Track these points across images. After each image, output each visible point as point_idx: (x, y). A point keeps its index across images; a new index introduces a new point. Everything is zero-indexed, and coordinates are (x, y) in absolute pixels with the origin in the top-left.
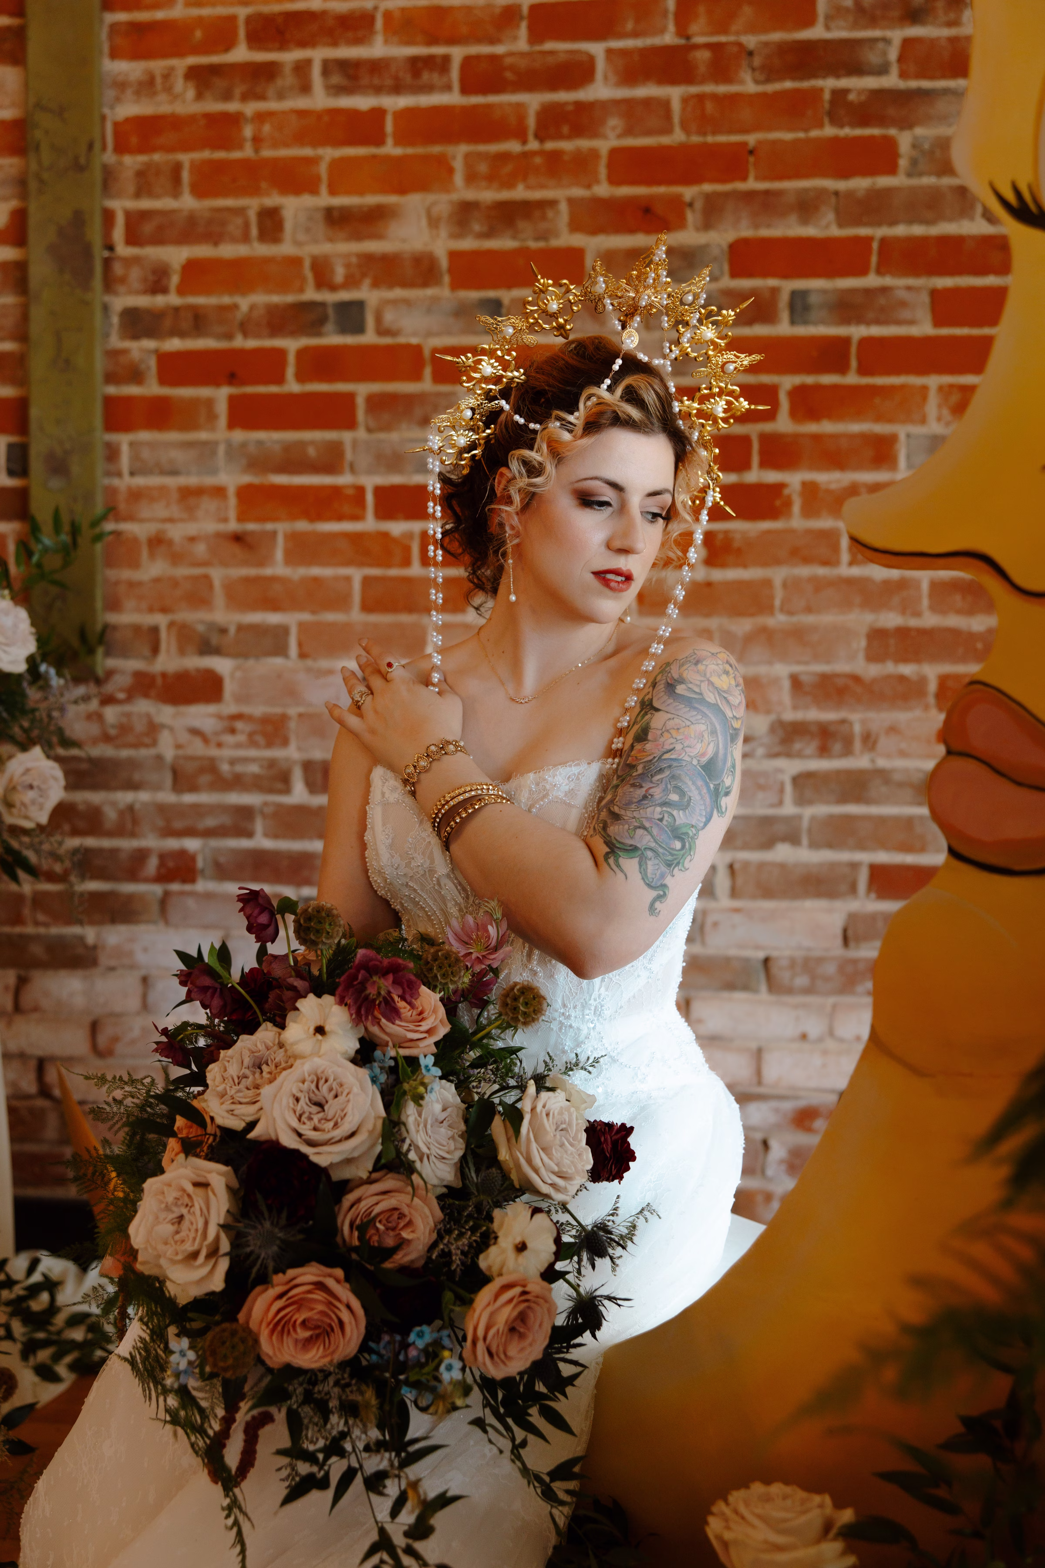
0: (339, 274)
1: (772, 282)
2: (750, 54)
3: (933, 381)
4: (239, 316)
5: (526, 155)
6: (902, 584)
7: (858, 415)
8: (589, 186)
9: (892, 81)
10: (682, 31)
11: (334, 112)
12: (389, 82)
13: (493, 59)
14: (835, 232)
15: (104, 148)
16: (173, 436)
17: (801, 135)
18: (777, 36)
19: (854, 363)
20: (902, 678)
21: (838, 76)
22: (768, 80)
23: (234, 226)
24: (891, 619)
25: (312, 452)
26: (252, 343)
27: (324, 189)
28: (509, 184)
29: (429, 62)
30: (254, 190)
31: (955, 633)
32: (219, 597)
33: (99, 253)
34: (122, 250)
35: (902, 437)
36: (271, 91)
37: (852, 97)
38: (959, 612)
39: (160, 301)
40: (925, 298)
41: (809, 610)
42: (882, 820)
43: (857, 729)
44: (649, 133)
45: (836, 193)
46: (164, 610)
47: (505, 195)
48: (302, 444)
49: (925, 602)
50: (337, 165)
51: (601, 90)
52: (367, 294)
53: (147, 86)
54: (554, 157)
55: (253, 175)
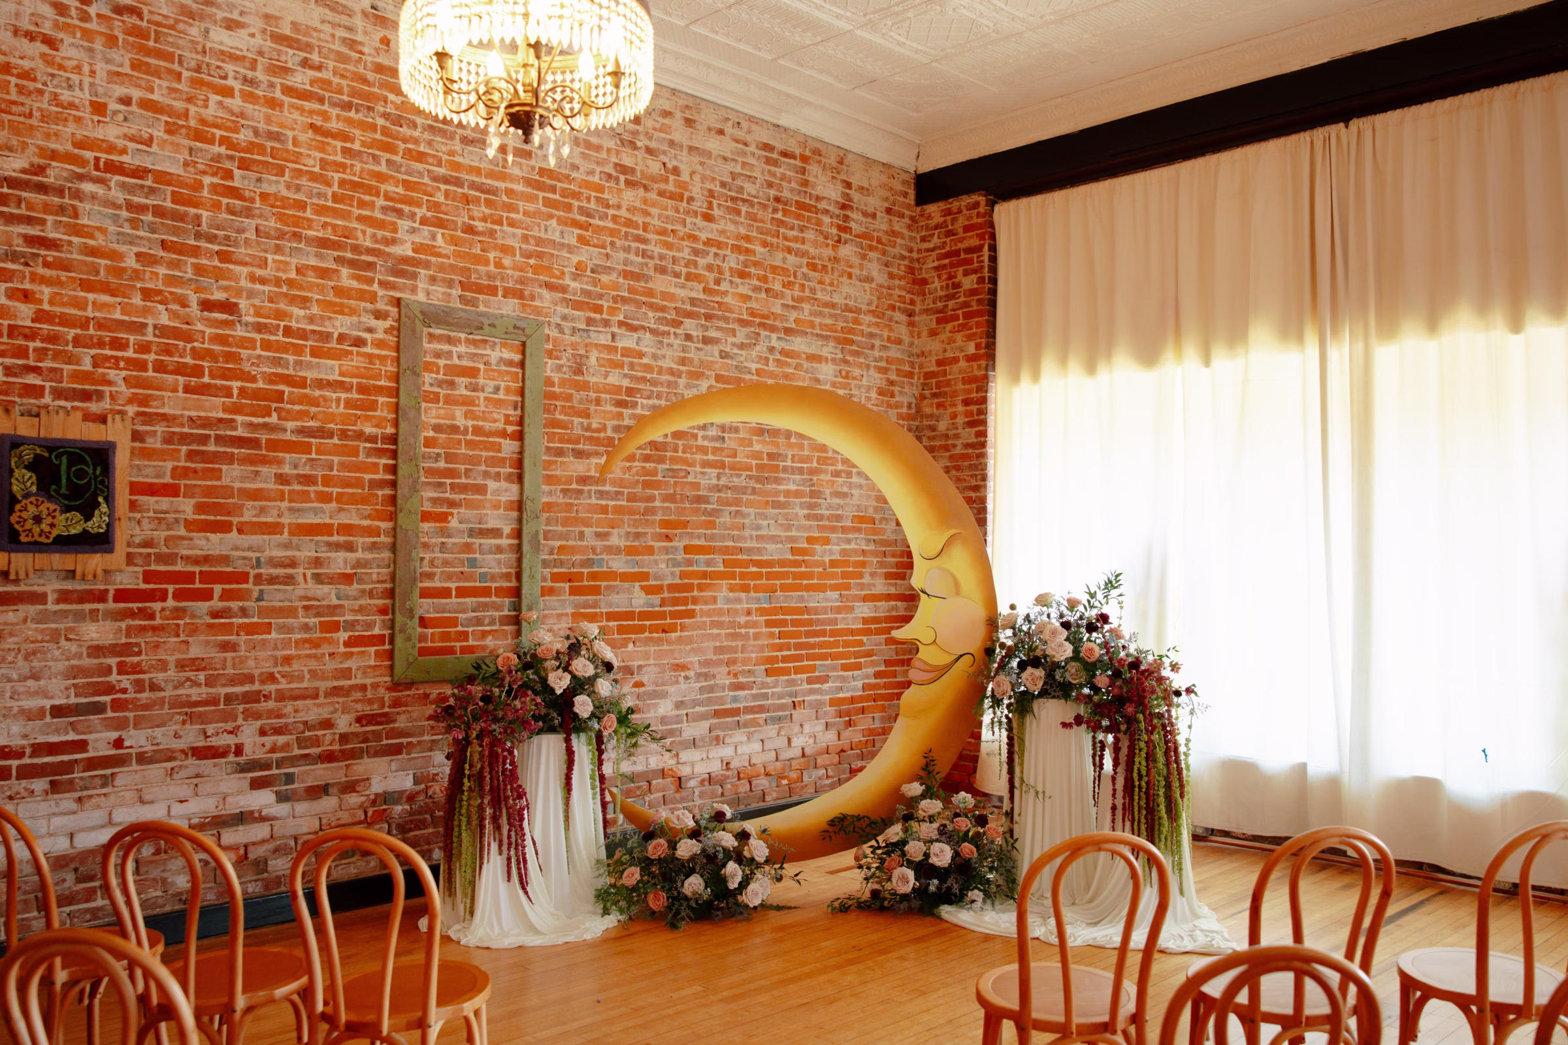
0: (598, 551)
1: (692, 556)
2: (687, 497)
3: (724, 582)
4: (572, 562)
5: (641, 520)
6: (719, 635)
7: (710, 591)
8: (655, 529)
9: (715, 506)
10: (674, 489)
11: (597, 505)
12: (610, 498)
14: (705, 544)
16: (554, 598)
17: (698, 519)
18: (693, 493)
19: (709, 578)
20: (720, 660)
21: (705, 504)
23: (572, 536)
24: (718, 644)
25: (591, 602)
26: (576, 571)
27: (595, 526)
28: (637, 527)
29: (619, 493)
30: (577, 526)
31: (730, 647)
34: (543, 542)
35: (718, 597)
36: (582, 498)
37: (708, 510)
38: (730, 641)
39: (552, 557)
40: (722, 561)
44: (667, 516)
45: (705, 534)
47: (636, 530)
48: (588, 600)
50: (598, 520)
51: (657, 504)
52: (604, 556)
53: (550, 493)
54: (647, 520)
55: (576, 521)
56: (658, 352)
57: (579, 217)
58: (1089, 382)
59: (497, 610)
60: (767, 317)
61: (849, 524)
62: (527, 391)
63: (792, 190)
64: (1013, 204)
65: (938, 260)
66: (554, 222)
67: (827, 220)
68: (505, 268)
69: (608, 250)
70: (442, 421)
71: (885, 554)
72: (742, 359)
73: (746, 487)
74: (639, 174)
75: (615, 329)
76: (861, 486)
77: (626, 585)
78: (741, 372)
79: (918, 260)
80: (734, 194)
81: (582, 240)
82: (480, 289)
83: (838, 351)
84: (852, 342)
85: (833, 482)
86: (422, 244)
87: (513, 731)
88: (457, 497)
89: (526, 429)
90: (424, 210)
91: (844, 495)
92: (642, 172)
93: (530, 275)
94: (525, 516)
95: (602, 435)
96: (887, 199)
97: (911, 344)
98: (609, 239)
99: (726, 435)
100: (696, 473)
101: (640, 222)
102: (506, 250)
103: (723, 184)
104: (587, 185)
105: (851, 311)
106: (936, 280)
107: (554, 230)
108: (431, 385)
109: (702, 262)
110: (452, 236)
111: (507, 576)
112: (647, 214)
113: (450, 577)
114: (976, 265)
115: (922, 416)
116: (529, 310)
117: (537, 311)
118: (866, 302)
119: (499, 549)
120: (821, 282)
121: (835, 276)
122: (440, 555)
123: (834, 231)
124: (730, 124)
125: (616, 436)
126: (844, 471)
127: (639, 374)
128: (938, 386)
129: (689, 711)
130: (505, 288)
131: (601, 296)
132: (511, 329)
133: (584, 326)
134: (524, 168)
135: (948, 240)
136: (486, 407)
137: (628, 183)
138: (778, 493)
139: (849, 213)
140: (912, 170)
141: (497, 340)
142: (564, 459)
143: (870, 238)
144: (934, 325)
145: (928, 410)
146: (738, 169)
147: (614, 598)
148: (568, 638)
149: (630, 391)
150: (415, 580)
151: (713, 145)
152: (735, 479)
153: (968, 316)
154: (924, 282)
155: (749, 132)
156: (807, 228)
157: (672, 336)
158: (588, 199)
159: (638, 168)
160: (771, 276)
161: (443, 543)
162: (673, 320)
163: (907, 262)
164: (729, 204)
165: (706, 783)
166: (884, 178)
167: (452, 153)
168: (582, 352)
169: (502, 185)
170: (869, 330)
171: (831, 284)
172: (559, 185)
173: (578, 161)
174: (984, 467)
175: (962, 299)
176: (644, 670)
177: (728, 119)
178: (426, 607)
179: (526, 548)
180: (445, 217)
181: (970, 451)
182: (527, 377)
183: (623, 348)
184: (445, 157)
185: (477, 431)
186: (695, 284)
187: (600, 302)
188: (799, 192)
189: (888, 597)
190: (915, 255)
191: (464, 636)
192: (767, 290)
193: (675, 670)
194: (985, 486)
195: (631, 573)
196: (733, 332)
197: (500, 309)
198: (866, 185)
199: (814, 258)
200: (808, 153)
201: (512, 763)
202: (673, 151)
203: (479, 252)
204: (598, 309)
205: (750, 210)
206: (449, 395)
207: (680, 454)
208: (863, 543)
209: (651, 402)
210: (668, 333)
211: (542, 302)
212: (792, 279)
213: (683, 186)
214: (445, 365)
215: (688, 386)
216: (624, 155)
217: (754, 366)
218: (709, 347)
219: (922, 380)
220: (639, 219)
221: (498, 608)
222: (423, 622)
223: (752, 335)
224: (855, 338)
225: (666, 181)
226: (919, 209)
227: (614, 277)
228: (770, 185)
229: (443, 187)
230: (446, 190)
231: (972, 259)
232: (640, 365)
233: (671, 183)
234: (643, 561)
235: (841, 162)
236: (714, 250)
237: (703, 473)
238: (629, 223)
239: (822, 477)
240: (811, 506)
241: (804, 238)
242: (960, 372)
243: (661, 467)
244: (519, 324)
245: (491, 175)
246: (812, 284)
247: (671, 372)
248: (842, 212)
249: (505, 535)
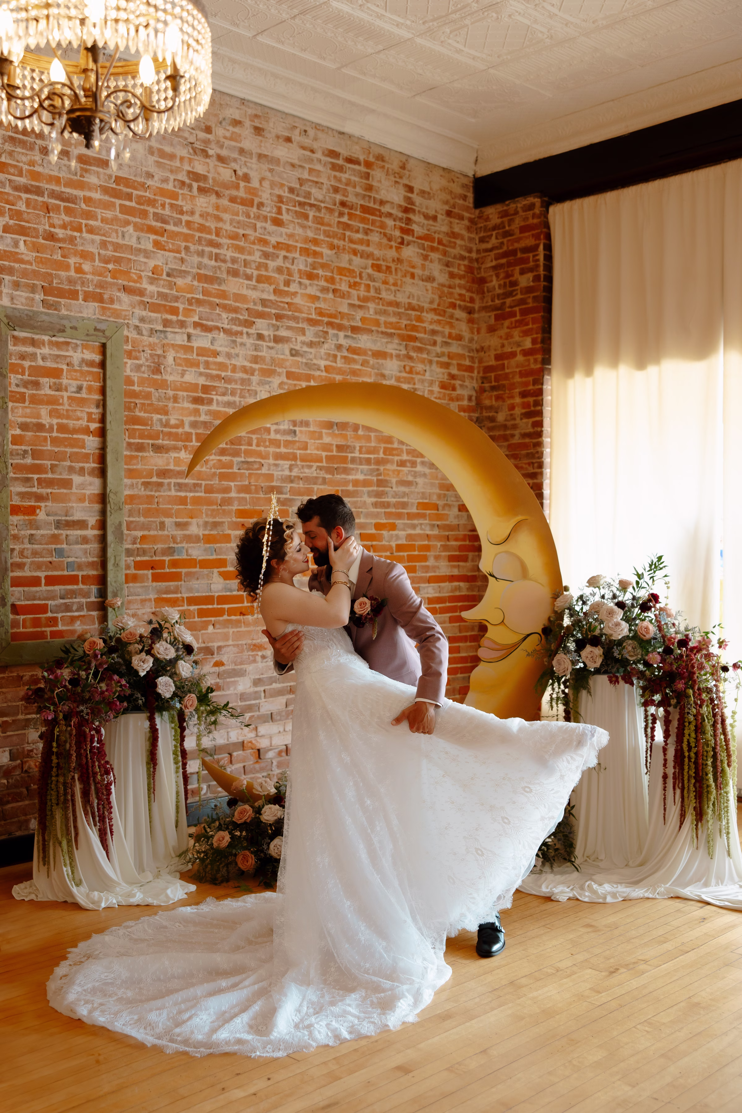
0: (179, 540)
4: (154, 551)
5: (218, 510)
9: (288, 496)
10: (249, 480)
11: (177, 496)
13: (211, 485)
16: (138, 585)
18: (267, 484)
23: (153, 526)
25: (172, 588)
26: (157, 558)
27: (175, 517)
28: (215, 517)
30: (158, 516)
34: (126, 532)
36: (162, 490)
39: (135, 546)
47: (214, 520)
48: (170, 586)
50: (177, 511)
51: (233, 494)
52: (184, 545)
53: (132, 486)
54: (224, 510)
55: (158, 512)
56: (232, 351)
57: (154, 223)
58: (639, 375)
59: (84, 597)
60: (334, 316)
61: (414, 510)
62: (108, 390)
63: (357, 195)
64: (567, 205)
65: (496, 259)
66: (130, 229)
67: (390, 223)
68: (84, 273)
69: (183, 255)
70: (28, 420)
71: (448, 538)
72: (311, 357)
73: (317, 478)
74: (211, 181)
75: (191, 330)
76: (425, 475)
77: (205, 571)
78: (310, 369)
79: (477, 260)
80: (301, 199)
81: (157, 244)
82: (61, 293)
83: (402, 348)
84: (415, 339)
85: (399, 472)
86: (5, 251)
87: (100, 711)
88: (44, 491)
89: (108, 426)
90: (7, 219)
91: (409, 484)
92: (214, 179)
93: (109, 279)
94: (109, 508)
95: (180, 430)
96: (447, 202)
97: (471, 340)
98: (183, 244)
99: (297, 429)
100: (269, 465)
101: (213, 227)
102: (85, 255)
103: (291, 190)
104: (163, 192)
105: (413, 309)
106: (494, 278)
107: (131, 236)
108: (17, 385)
109: (272, 264)
110: (34, 244)
111: (92, 565)
112: (219, 219)
113: (39, 567)
114: (532, 264)
115: (482, 408)
116: (108, 313)
117: (116, 314)
118: (428, 300)
119: (85, 540)
120: (385, 282)
121: (399, 276)
122: (29, 546)
123: (397, 233)
124: (297, 132)
125: (193, 431)
126: (409, 461)
127: (215, 372)
128: (497, 379)
129: (267, 687)
130: (85, 292)
131: (177, 299)
132: (92, 332)
133: (160, 328)
134: (102, 176)
135: (505, 240)
136: (70, 405)
137: (200, 190)
138: (346, 483)
139: (411, 216)
140: (471, 174)
141: (79, 342)
142: (145, 454)
143: (432, 240)
144: (492, 321)
145: (487, 402)
146: (306, 176)
147: (195, 584)
148: (150, 622)
149: (206, 389)
150: (6, 569)
151: (282, 152)
152: (306, 470)
153: (524, 312)
154: (482, 281)
155: (315, 139)
156: (371, 230)
157: (245, 336)
158: (163, 206)
159: (210, 176)
160: (337, 277)
161: (32, 535)
162: (246, 321)
163: (466, 262)
164: (297, 209)
165: (284, 754)
166: (444, 182)
167: (32, 163)
168: (159, 352)
169: (80, 193)
170: (431, 327)
171: (396, 284)
172: (135, 192)
173: (152, 169)
174: (540, 455)
175: (519, 296)
176: (224, 650)
177: (295, 127)
178: (17, 594)
179: (110, 538)
180: (27, 225)
181: (527, 440)
182: (108, 377)
183: (198, 348)
184: (25, 167)
185: (62, 428)
186: (266, 285)
187: (176, 304)
188: (364, 197)
189: (452, 578)
190: (474, 255)
191: (54, 621)
192: (334, 291)
193: (253, 650)
194: (541, 474)
195: (209, 560)
196: (303, 331)
197: (81, 312)
198: (427, 189)
199: (378, 259)
200: (371, 159)
201: (100, 741)
202: (243, 159)
203: (60, 258)
204: (174, 311)
205: (318, 214)
206: (34, 394)
207: (254, 447)
208: (428, 528)
209: (226, 398)
210: (241, 333)
211: (121, 304)
212: (358, 280)
213: (253, 192)
214: (30, 367)
215: (261, 383)
216: (196, 163)
217: (323, 363)
218: (280, 346)
219: (481, 374)
220: (212, 224)
221: (86, 595)
222: (15, 609)
223: (321, 334)
224: (418, 335)
225: (237, 187)
226: (477, 211)
227: (189, 280)
228: (336, 190)
229: (24, 196)
230: (27, 199)
231: (529, 258)
232: (215, 363)
233: (242, 189)
235: (403, 167)
236: (283, 253)
237: (276, 465)
238: (202, 228)
239: (389, 466)
240: (379, 495)
241: (368, 240)
242: (517, 367)
243: (236, 460)
244: (100, 326)
245: (70, 184)
246: (377, 284)
247: (244, 370)
248: (405, 215)
249: (90, 526)
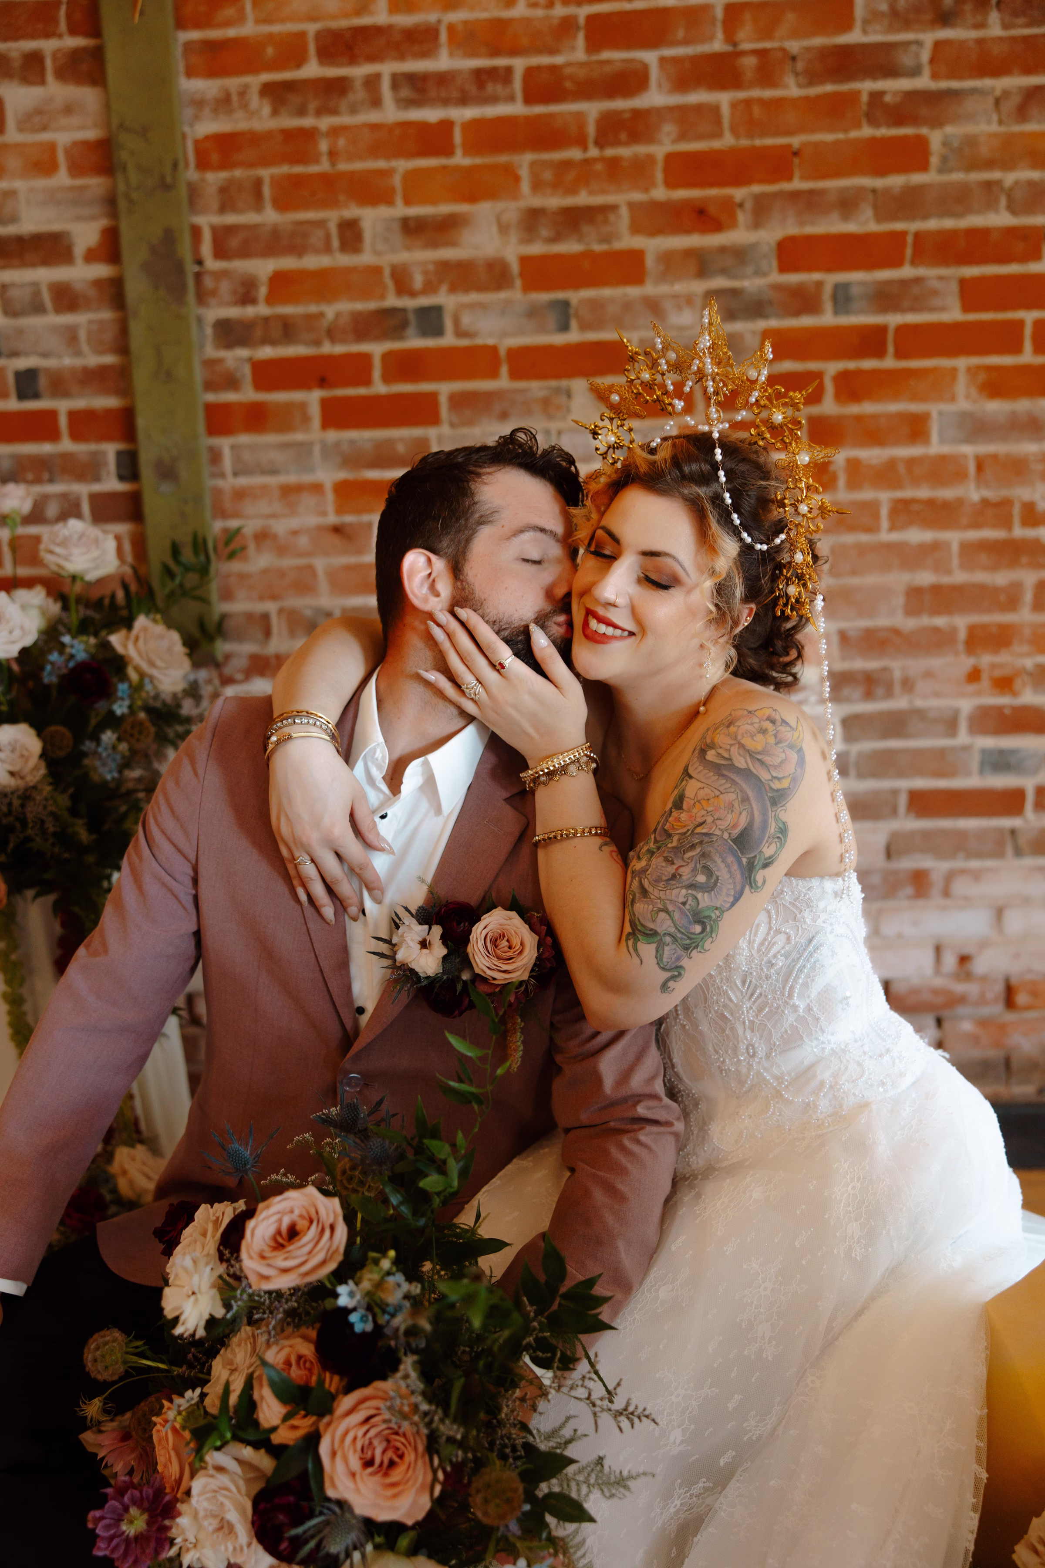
0: (418, 281)
1: (817, 276)
2: (794, 59)
3: (962, 363)
4: (325, 323)
5: (587, 162)
6: (935, 547)
7: (896, 396)
8: (646, 190)
9: (924, 82)
10: (730, 38)
11: (405, 125)
12: (455, 94)
13: (553, 68)
14: (874, 227)
15: (187, 165)
16: (271, 438)
17: (841, 136)
18: (818, 41)
19: (891, 349)
20: (936, 630)
21: (874, 78)
22: (811, 84)
23: (316, 237)
24: (926, 578)
25: (401, 448)
26: (339, 349)
27: (399, 200)
28: (572, 190)
29: (491, 73)
30: (332, 203)
31: (982, 588)
32: (323, 584)
33: (191, 268)
34: (212, 264)
35: (934, 416)
36: (343, 106)
37: (888, 99)
38: (986, 568)
39: (250, 311)
40: (954, 287)
41: (854, 573)
42: (918, 753)
43: (897, 675)
44: (700, 137)
45: (874, 191)
46: (274, 597)
47: (570, 201)
48: (391, 442)
49: (955, 562)
50: (411, 177)
51: (655, 97)
52: (445, 299)
53: (224, 103)
54: (614, 164)
55: (331, 188)
59: (81, 478)
77: (536, 388)
94: (124, 187)
119: (66, 298)
195: (550, 348)
234: (595, 305)
249: (79, 250)
